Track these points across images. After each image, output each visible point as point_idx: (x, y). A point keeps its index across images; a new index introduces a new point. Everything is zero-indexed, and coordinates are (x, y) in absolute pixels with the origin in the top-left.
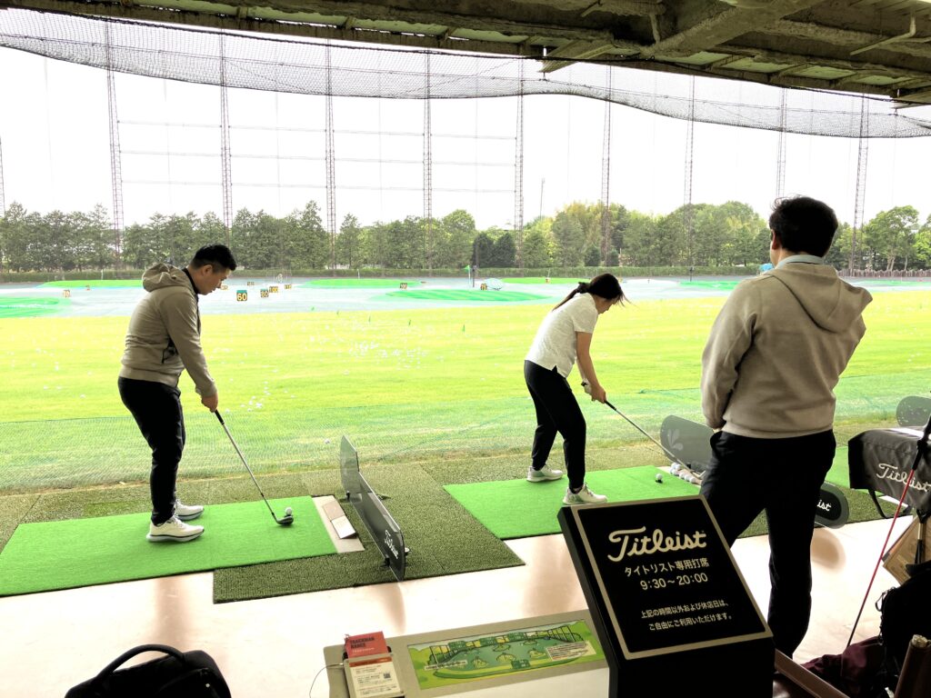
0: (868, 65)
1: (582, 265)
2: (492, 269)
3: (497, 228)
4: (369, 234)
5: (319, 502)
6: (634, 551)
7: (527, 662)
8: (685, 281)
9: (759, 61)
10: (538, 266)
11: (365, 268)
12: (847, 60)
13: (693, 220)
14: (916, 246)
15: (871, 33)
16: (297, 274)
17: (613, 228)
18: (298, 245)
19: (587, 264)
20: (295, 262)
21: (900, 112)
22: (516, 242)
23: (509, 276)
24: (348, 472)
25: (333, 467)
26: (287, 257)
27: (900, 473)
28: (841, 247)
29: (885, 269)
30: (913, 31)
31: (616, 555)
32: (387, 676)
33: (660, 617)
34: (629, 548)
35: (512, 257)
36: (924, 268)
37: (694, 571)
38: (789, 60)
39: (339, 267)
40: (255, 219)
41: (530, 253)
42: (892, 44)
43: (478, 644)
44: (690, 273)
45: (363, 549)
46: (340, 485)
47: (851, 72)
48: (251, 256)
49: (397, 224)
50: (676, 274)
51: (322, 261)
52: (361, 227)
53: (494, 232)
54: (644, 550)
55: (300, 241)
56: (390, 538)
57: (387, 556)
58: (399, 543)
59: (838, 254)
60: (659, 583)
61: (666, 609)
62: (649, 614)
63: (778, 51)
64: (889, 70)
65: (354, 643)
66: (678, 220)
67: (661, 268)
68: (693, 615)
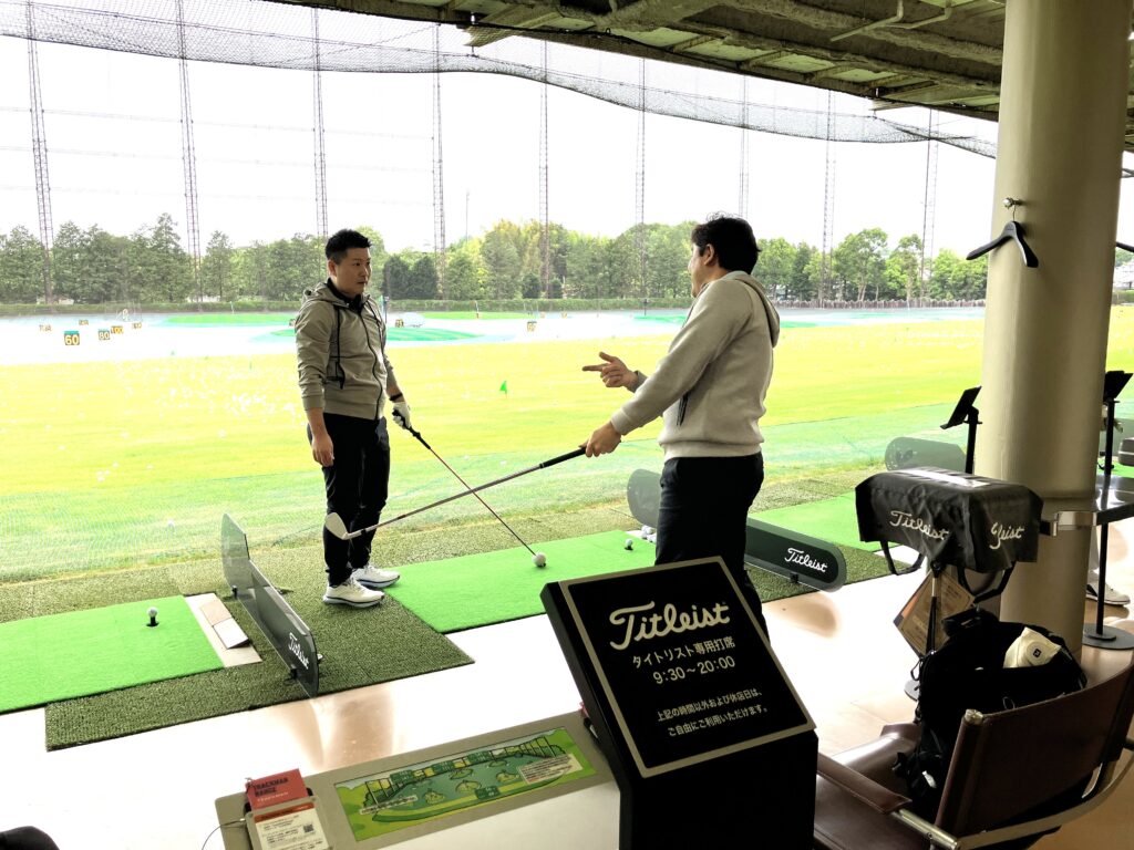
0: (848, 55)
1: (519, 297)
2: (408, 301)
3: (413, 251)
4: (245, 256)
5: (194, 603)
6: (642, 634)
7: (495, 790)
8: (640, 314)
9: (729, 43)
10: (466, 298)
11: (240, 300)
12: (826, 49)
13: (647, 243)
14: (886, 273)
15: (854, 16)
16: (149, 308)
17: (553, 251)
18: (149, 271)
19: (525, 296)
20: (145, 293)
21: (880, 114)
22: (438, 268)
23: (430, 309)
24: (233, 561)
25: (212, 556)
26: (134, 287)
27: (915, 520)
28: (809, 274)
29: (855, 300)
30: (900, 14)
31: (620, 641)
32: (309, 829)
33: (681, 718)
34: (636, 631)
35: (434, 286)
36: (896, 298)
37: (716, 654)
38: (763, 45)
39: (206, 300)
40: (86, 236)
41: (455, 282)
42: (876, 30)
43: (430, 772)
44: (645, 306)
45: (259, 660)
46: (223, 579)
47: (829, 64)
48: (83, 285)
49: (282, 244)
50: (628, 307)
51: (182, 292)
52: (234, 247)
53: (410, 256)
54: (654, 632)
55: (152, 265)
56: (297, 643)
57: (293, 667)
58: (309, 648)
59: (807, 282)
60: (677, 674)
61: (687, 706)
62: (668, 715)
63: (751, 33)
64: (871, 63)
65: (258, 788)
66: (629, 243)
67: (611, 301)
68: (720, 711)
